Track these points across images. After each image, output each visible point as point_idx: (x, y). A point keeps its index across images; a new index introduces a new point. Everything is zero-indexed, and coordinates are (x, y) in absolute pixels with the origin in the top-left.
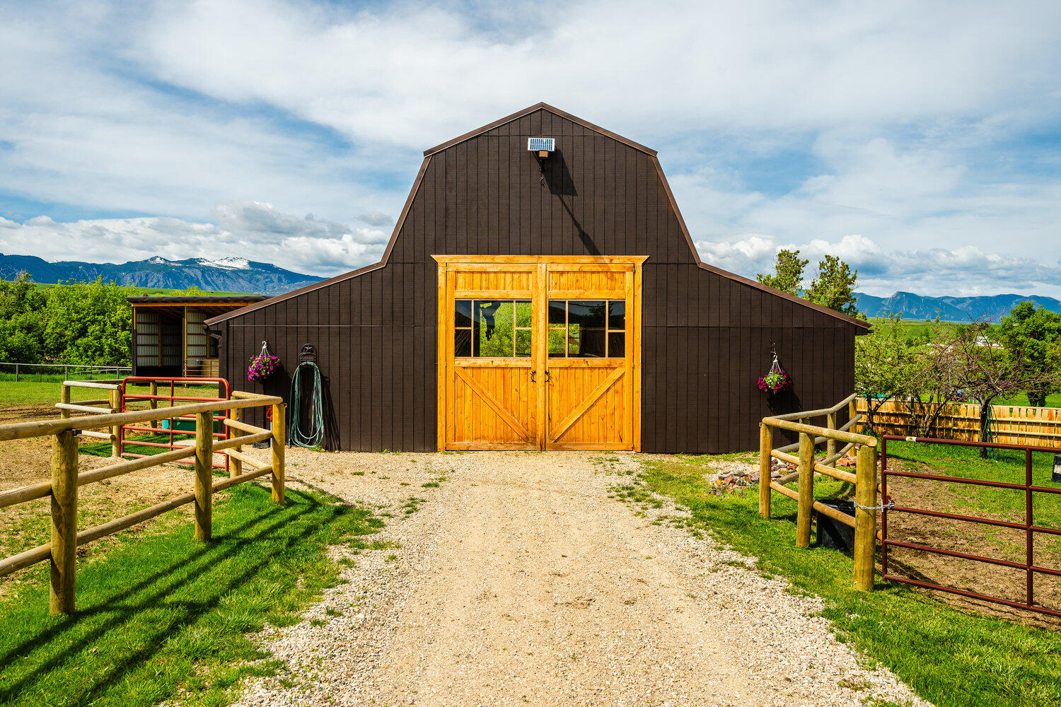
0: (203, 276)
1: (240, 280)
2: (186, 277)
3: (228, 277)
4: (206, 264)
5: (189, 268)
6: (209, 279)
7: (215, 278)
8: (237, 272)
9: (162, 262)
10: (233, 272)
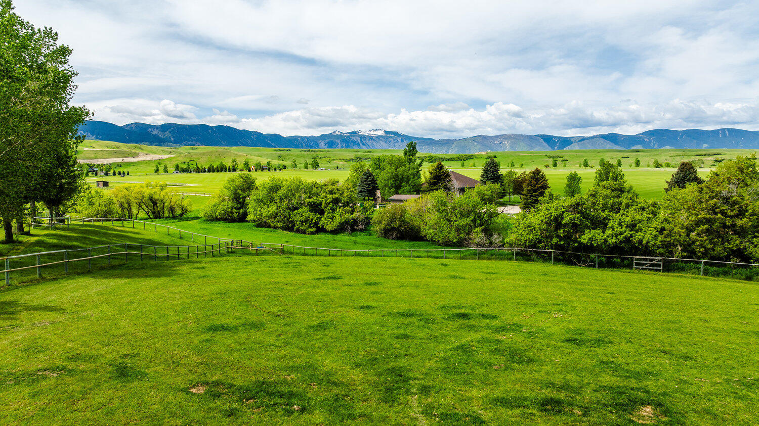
0: (361, 140)
1: (381, 142)
2: (352, 142)
3: (374, 140)
4: (362, 133)
5: (354, 136)
6: (364, 142)
7: (367, 141)
8: (378, 137)
9: (339, 134)
10: (376, 137)
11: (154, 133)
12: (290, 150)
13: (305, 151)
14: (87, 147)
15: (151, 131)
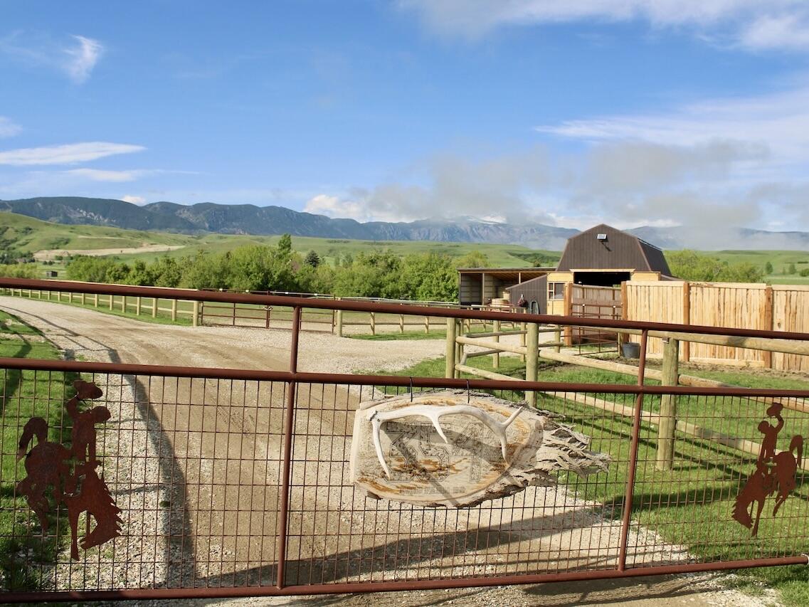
1: (500, 232)
2: (458, 231)
8: (497, 225)
10: (494, 226)
11: (184, 216)
12: (348, 242)
13: (369, 244)
14: (82, 234)
15: (180, 214)
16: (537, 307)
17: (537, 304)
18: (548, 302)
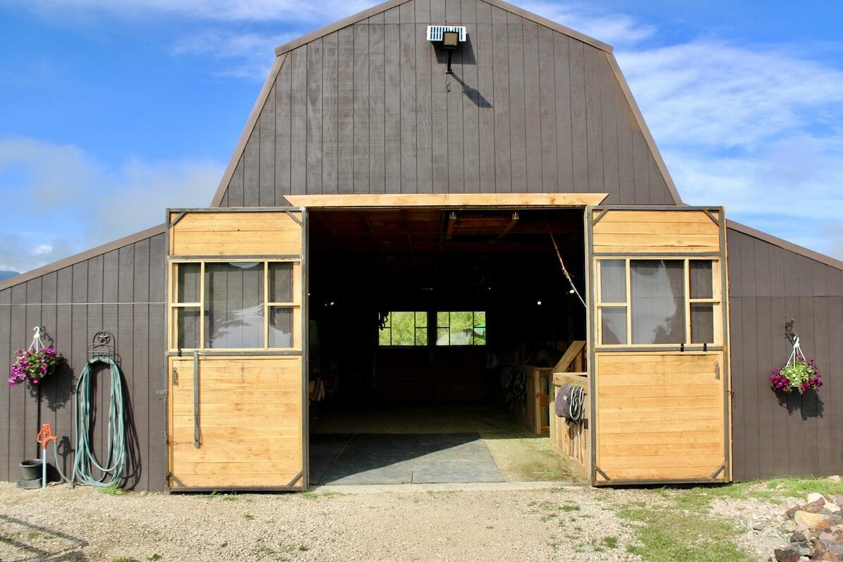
16: (115, 386)
17: (114, 370)
18: (175, 363)
